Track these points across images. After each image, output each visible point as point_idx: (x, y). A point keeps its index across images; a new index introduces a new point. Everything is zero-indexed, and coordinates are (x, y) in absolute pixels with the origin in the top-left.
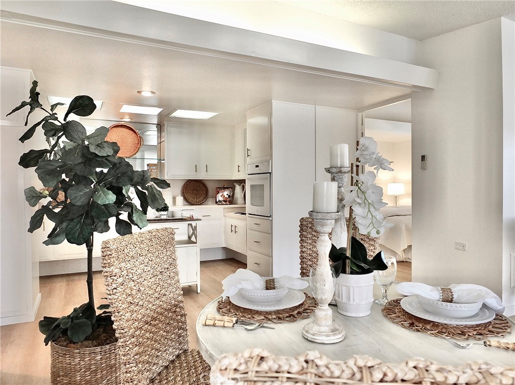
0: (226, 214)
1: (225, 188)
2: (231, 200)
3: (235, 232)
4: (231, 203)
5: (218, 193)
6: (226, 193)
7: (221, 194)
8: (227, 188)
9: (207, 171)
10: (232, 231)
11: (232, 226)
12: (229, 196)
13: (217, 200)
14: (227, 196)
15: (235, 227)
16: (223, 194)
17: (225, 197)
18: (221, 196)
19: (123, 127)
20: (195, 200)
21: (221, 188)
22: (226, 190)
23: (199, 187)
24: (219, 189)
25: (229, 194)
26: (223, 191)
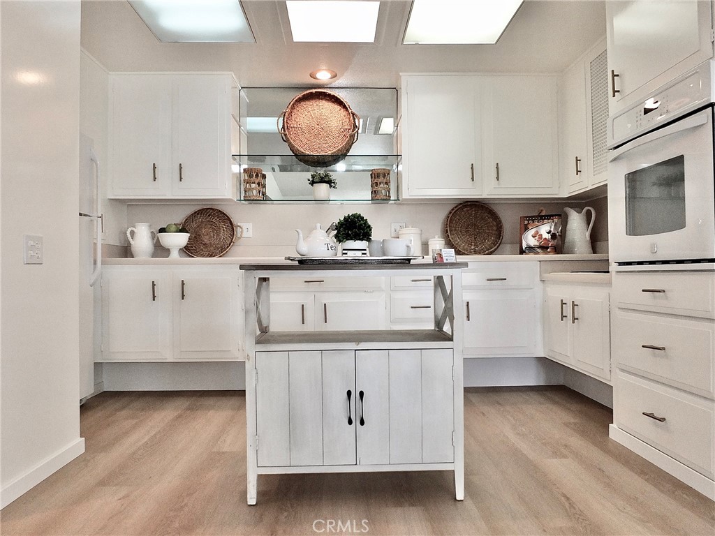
0: (546, 276)
1: (542, 218)
2: (558, 244)
3: (574, 319)
4: (558, 250)
5: (526, 229)
6: (545, 229)
7: (532, 232)
8: (549, 217)
9: (498, 178)
10: (563, 317)
11: (563, 304)
12: (554, 236)
13: (524, 246)
14: (548, 236)
15: (574, 305)
16: (537, 232)
17: (544, 237)
18: (534, 237)
19: (322, 99)
20: (473, 247)
21: (533, 216)
22: (546, 221)
23: (482, 218)
24: (528, 221)
25: (552, 230)
26: (539, 224)
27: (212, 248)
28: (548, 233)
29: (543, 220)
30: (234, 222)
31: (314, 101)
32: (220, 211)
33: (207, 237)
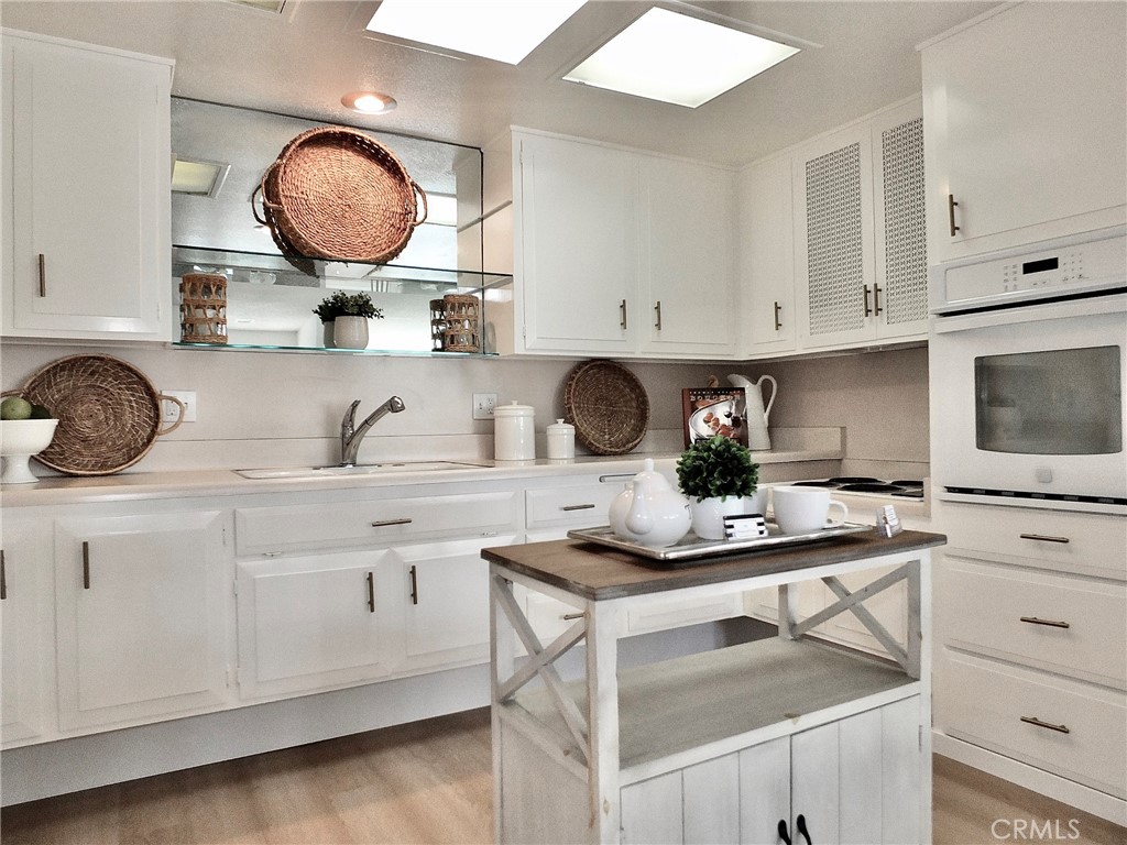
1: (715, 392)
2: (743, 435)
5: (694, 409)
6: (722, 411)
7: (704, 414)
8: (726, 391)
9: (659, 326)
12: (737, 421)
13: (692, 436)
16: (711, 415)
17: (721, 422)
18: (706, 422)
19: (346, 149)
20: (607, 437)
21: (704, 390)
22: (722, 397)
23: (616, 388)
24: (696, 396)
25: (733, 411)
26: (712, 402)
27: (104, 449)
28: (728, 416)
29: (719, 395)
30: (157, 387)
31: (330, 150)
32: (120, 364)
33: (88, 423)
